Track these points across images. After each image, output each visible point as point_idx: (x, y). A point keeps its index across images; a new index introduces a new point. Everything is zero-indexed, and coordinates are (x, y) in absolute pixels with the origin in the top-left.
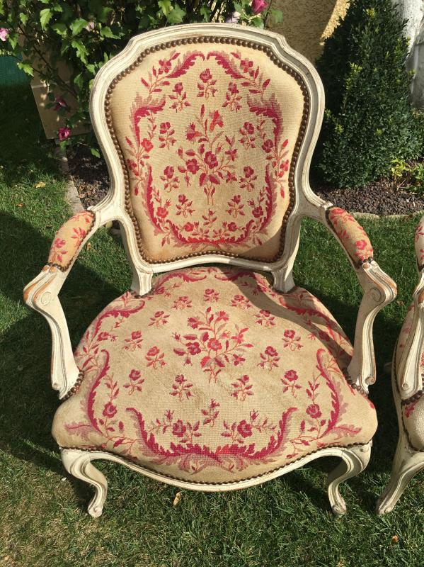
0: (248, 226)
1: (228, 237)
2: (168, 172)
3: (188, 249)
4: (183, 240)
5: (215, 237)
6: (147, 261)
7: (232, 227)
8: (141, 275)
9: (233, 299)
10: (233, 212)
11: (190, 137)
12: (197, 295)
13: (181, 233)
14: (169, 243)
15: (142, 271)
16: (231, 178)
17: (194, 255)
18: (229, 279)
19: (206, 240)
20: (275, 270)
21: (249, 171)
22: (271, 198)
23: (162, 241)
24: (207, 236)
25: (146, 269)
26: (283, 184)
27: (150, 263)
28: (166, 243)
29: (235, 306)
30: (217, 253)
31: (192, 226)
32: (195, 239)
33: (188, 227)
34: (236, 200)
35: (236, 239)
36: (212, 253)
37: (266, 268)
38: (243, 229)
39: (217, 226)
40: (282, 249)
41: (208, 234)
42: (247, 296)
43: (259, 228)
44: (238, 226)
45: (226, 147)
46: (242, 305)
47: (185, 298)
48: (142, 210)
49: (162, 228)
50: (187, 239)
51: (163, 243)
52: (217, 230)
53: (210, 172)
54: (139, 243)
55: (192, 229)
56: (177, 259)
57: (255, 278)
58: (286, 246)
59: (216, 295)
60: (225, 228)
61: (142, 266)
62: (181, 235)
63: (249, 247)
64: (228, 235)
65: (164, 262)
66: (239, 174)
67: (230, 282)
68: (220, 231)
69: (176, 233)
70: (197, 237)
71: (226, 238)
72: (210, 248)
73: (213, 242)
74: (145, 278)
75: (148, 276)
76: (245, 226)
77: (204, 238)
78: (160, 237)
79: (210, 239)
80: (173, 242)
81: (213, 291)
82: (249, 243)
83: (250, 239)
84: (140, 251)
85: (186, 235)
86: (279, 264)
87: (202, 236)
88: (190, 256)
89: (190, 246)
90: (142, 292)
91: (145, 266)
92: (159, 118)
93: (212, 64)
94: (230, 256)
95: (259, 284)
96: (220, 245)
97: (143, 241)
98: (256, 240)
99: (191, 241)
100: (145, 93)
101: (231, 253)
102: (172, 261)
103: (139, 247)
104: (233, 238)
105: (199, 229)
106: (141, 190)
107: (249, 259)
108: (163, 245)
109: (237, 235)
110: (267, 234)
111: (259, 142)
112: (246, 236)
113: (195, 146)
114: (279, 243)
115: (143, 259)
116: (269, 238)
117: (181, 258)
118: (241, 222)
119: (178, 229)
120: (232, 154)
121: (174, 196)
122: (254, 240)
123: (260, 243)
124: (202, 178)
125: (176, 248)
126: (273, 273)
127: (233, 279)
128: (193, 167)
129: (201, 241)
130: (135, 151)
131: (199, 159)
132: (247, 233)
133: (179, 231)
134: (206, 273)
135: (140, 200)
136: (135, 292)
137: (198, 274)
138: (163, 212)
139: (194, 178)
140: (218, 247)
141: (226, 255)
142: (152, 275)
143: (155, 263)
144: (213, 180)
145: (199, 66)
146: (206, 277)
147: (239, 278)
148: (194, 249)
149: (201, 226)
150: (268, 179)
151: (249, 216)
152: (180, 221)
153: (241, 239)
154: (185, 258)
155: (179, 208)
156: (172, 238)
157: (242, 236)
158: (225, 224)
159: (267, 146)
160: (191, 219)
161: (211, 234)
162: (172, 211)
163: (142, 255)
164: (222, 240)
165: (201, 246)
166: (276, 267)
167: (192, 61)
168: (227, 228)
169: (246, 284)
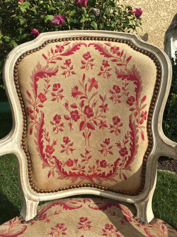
0: (116, 163)
1: (100, 172)
2: (57, 118)
3: (68, 181)
4: (65, 173)
5: (89, 172)
6: (35, 190)
7: (103, 164)
8: (28, 202)
9: (104, 228)
10: (104, 152)
11: (74, 95)
12: (72, 222)
13: (64, 168)
14: (53, 175)
15: (30, 199)
16: (103, 125)
17: (73, 187)
18: (100, 209)
19: (83, 175)
20: (138, 202)
21: (116, 120)
22: (134, 140)
23: (48, 173)
24: (84, 171)
25: (34, 197)
26: (143, 129)
27: (38, 192)
28: (51, 175)
29: (106, 235)
30: (91, 186)
31: (72, 162)
32: (74, 173)
33: (70, 163)
34: (107, 142)
35: (106, 174)
36: (87, 186)
37: (129, 200)
38: (112, 166)
39: (91, 163)
40: (143, 184)
41: (84, 169)
42: (115, 226)
43: (125, 165)
44: (108, 164)
45: (100, 103)
46: (112, 234)
47: (62, 224)
48: (34, 147)
49: (49, 162)
50: (68, 173)
51: (49, 175)
52: (91, 166)
53: (88, 120)
54: (29, 174)
55: (72, 165)
56: (60, 190)
57: (121, 209)
58: (146, 181)
59: (89, 223)
60: (98, 164)
61: (30, 195)
62: (63, 170)
63: (117, 181)
64: (100, 171)
65: (49, 192)
66: (109, 122)
67: (100, 211)
68: (94, 167)
69: (59, 167)
70: (76, 172)
71: (98, 173)
72: (86, 181)
73: (88, 176)
74: (32, 205)
75: (35, 203)
76: (114, 164)
77: (81, 172)
78: (47, 170)
79: (86, 173)
80: (56, 174)
81: (86, 219)
82: (117, 178)
83: (117, 174)
84: (30, 182)
85: (67, 169)
86: (142, 196)
87: (80, 171)
88: (70, 188)
89: (70, 179)
90: (28, 218)
91: (34, 194)
92: (53, 80)
93: (92, 49)
94: (101, 189)
95: (125, 214)
96: (94, 179)
97: (33, 173)
98: (122, 176)
99: (72, 175)
100: (44, 63)
101: (102, 186)
102: (56, 191)
103: (29, 178)
104: (104, 173)
105: (77, 165)
106: (35, 131)
107: (116, 192)
108: (48, 177)
109: (106, 170)
110: (131, 170)
111: (124, 98)
112: (114, 171)
113: (77, 101)
114: (141, 178)
115: (32, 188)
116: (132, 174)
117: (63, 190)
118: (110, 160)
119: (62, 164)
120: (104, 108)
121: (59, 137)
122: (120, 176)
123: (125, 178)
124: (82, 125)
125: (59, 180)
126: (136, 205)
127: (103, 208)
128: (75, 116)
129: (79, 175)
130: (33, 101)
131: (80, 111)
132: (115, 169)
133: (62, 166)
134: (82, 203)
135: (33, 138)
136: (22, 218)
137: (75, 203)
138: (50, 149)
139: (76, 125)
140: (92, 180)
141: (98, 188)
142: (38, 203)
143: (41, 193)
144: (90, 126)
145: (83, 50)
146: (81, 206)
147: (108, 208)
148: (73, 182)
149: (79, 162)
150: (131, 125)
151: (117, 155)
152: (63, 158)
153: (110, 174)
154: (66, 189)
155: (63, 147)
156: (56, 171)
157: (111, 171)
158: (97, 161)
159: (130, 101)
160: (72, 156)
161: (87, 169)
162: (57, 149)
163: (31, 185)
164: (95, 175)
165: (79, 179)
166: (138, 199)
167: (78, 47)
168: (99, 164)
169: (114, 214)
